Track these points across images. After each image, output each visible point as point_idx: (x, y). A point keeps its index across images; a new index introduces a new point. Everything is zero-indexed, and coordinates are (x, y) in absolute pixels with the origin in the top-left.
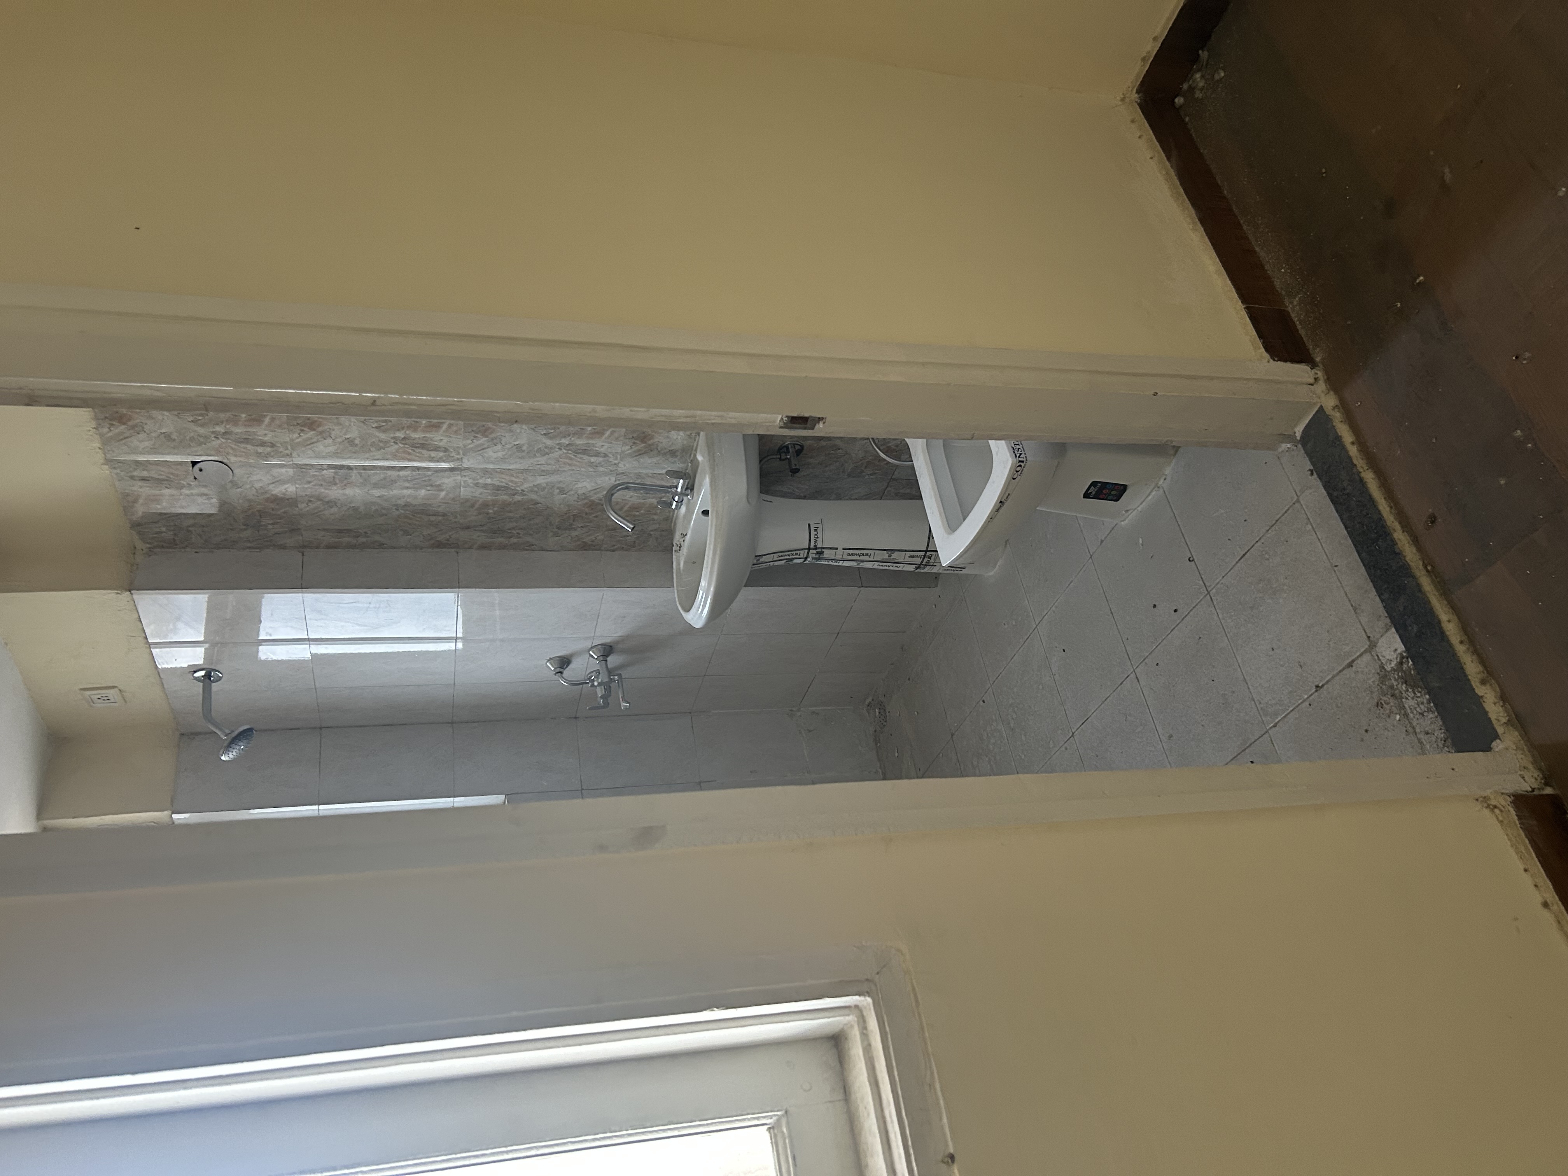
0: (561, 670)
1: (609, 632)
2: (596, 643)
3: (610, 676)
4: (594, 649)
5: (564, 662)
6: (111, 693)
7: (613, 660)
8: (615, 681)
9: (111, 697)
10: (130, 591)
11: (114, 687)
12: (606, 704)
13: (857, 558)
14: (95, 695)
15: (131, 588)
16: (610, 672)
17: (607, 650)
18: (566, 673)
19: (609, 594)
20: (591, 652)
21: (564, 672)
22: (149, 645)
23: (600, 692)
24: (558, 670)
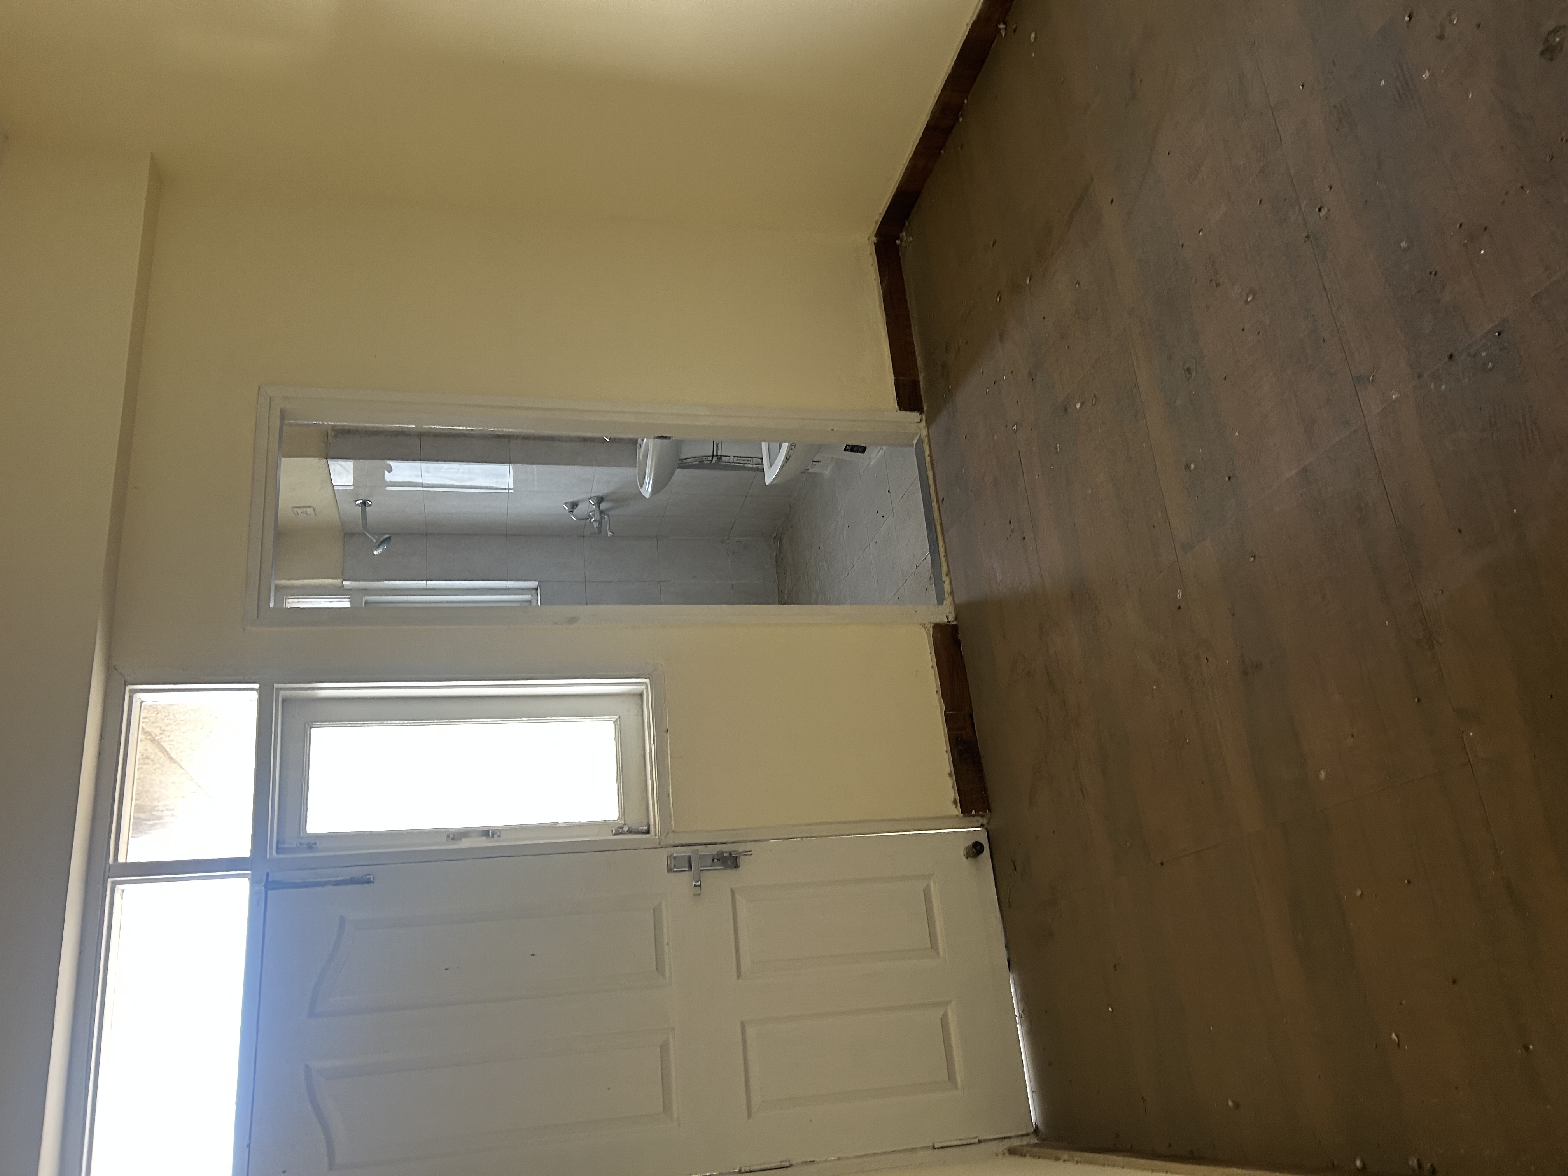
0: (572, 510)
1: (601, 490)
2: (593, 495)
3: (601, 516)
4: (593, 499)
5: (574, 505)
6: (309, 510)
7: (603, 506)
8: (605, 518)
9: (308, 513)
10: (327, 459)
11: (310, 507)
12: (600, 532)
13: (743, 462)
14: (299, 510)
15: (327, 458)
16: (602, 512)
17: (600, 500)
18: (575, 511)
19: (599, 469)
20: (590, 501)
21: (574, 511)
22: (333, 486)
23: (596, 525)
24: (570, 510)
